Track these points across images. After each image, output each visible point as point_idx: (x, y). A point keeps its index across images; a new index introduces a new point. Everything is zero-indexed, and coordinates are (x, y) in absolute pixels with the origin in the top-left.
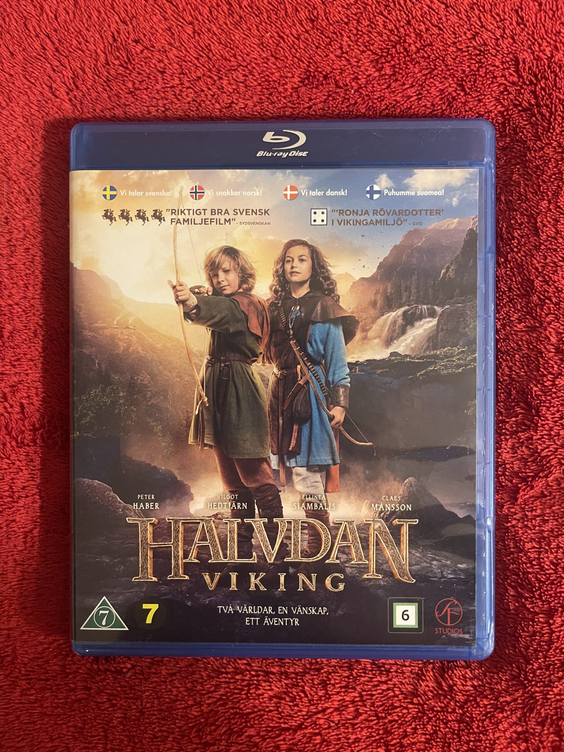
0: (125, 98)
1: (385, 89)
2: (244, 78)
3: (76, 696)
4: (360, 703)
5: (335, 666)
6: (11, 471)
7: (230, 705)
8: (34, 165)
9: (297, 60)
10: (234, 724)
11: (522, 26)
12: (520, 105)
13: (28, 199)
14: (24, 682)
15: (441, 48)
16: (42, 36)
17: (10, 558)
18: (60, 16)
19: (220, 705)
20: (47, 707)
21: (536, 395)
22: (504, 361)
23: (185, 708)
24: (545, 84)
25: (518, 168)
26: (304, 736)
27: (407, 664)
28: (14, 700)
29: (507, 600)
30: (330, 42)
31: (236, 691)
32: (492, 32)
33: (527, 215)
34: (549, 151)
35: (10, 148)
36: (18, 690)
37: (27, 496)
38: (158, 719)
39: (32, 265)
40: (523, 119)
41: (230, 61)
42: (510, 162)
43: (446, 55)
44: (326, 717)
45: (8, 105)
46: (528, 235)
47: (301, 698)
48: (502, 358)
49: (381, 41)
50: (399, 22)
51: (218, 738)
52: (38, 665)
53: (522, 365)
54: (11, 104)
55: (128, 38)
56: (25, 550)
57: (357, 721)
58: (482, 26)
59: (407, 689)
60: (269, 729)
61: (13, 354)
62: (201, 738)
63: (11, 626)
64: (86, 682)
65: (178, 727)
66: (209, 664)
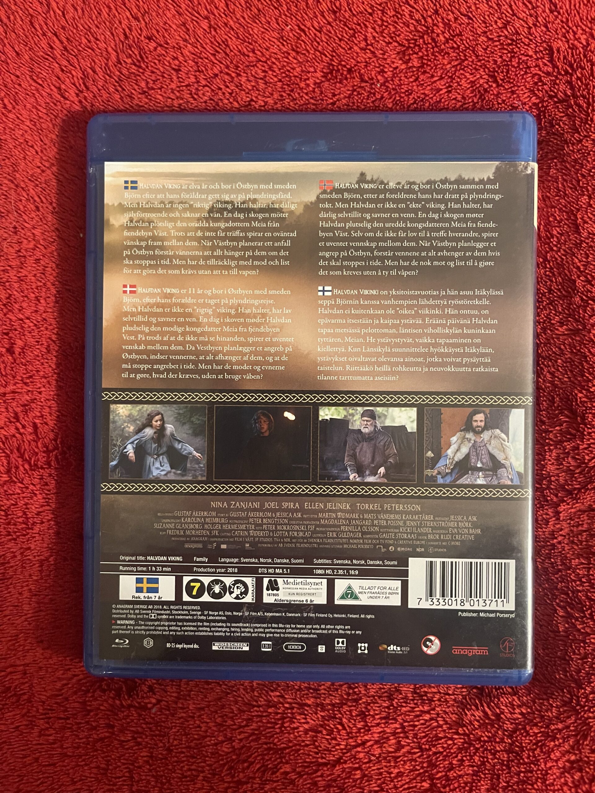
0: (139, 98)
1: (412, 82)
2: (263, 74)
3: (98, 735)
4: (402, 735)
5: (373, 696)
6: (24, 495)
7: (263, 740)
8: (43, 171)
9: (319, 54)
10: (267, 760)
11: (556, 13)
12: (556, 96)
13: (37, 208)
14: (42, 721)
15: (471, 38)
16: (50, 34)
17: (25, 588)
18: (68, 12)
19: (252, 741)
20: (67, 748)
21: (581, 402)
22: (546, 366)
23: (216, 744)
24: (581, 73)
25: (556, 163)
26: (343, 772)
27: (450, 692)
28: (31, 741)
29: (556, 621)
30: (354, 34)
31: (269, 725)
32: (524, 21)
33: (566, 212)
34: (589, 144)
35: (18, 153)
36: (36, 730)
37: (42, 523)
38: (187, 756)
39: (43, 276)
40: (559, 111)
41: (248, 56)
42: (546, 156)
43: (477, 45)
44: (366, 750)
45: (14, 108)
46: (568, 233)
47: (339, 731)
48: (543, 363)
49: (407, 32)
50: (427, 11)
51: (251, 775)
52: (56, 703)
53: (566, 370)
54: (17, 107)
55: (140, 35)
56: (42, 579)
57: (399, 754)
58: (514, 14)
59: (451, 718)
60: (305, 764)
61: (25, 372)
62: (233, 777)
63: (27, 661)
64: (109, 719)
65: (208, 765)
66: (240, 697)
